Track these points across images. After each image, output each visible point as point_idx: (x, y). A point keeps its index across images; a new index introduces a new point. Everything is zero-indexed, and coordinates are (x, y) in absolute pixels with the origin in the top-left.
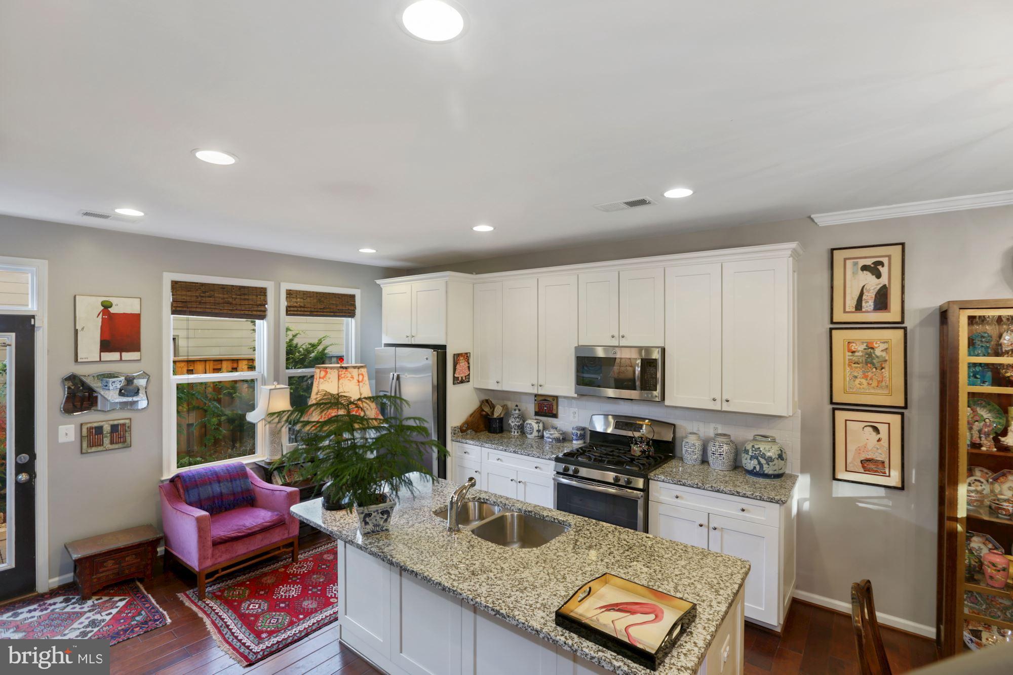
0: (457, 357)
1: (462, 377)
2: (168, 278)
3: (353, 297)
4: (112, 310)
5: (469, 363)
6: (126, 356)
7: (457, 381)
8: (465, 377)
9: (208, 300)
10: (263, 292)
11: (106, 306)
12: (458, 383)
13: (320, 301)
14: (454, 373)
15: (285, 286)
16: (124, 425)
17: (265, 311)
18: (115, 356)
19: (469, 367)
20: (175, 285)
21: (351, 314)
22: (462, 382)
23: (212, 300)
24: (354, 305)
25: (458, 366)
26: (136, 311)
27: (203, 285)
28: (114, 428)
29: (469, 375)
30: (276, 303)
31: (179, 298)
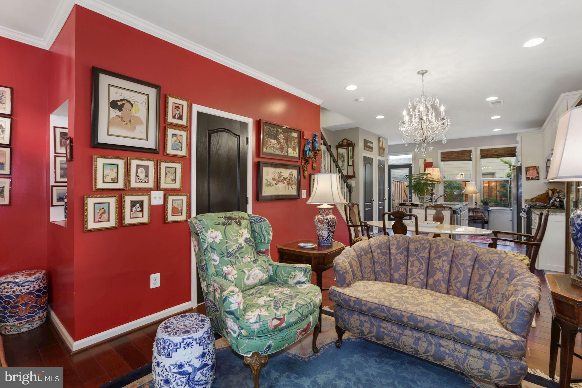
0: (528, 169)
1: (532, 177)
2: (440, 152)
3: (515, 148)
4: (426, 162)
5: (537, 171)
7: (528, 179)
8: (535, 177)
9: (451, 156)
10: (470, 151)
11: (425, 160)
12: (529, 180)
14: (526, 175)
15: (479, 148)
17: (471, 157)
19: (538, 173)
20: (442, 153)
21: (515, 155)
22: (532, 179)
23: (452, 156)
24: (515, 151)
25: (528, 172)
26: (431, 161)
27: (449, 152)
29: (538, 176)
30: (476, 154)
31: (443, 157)
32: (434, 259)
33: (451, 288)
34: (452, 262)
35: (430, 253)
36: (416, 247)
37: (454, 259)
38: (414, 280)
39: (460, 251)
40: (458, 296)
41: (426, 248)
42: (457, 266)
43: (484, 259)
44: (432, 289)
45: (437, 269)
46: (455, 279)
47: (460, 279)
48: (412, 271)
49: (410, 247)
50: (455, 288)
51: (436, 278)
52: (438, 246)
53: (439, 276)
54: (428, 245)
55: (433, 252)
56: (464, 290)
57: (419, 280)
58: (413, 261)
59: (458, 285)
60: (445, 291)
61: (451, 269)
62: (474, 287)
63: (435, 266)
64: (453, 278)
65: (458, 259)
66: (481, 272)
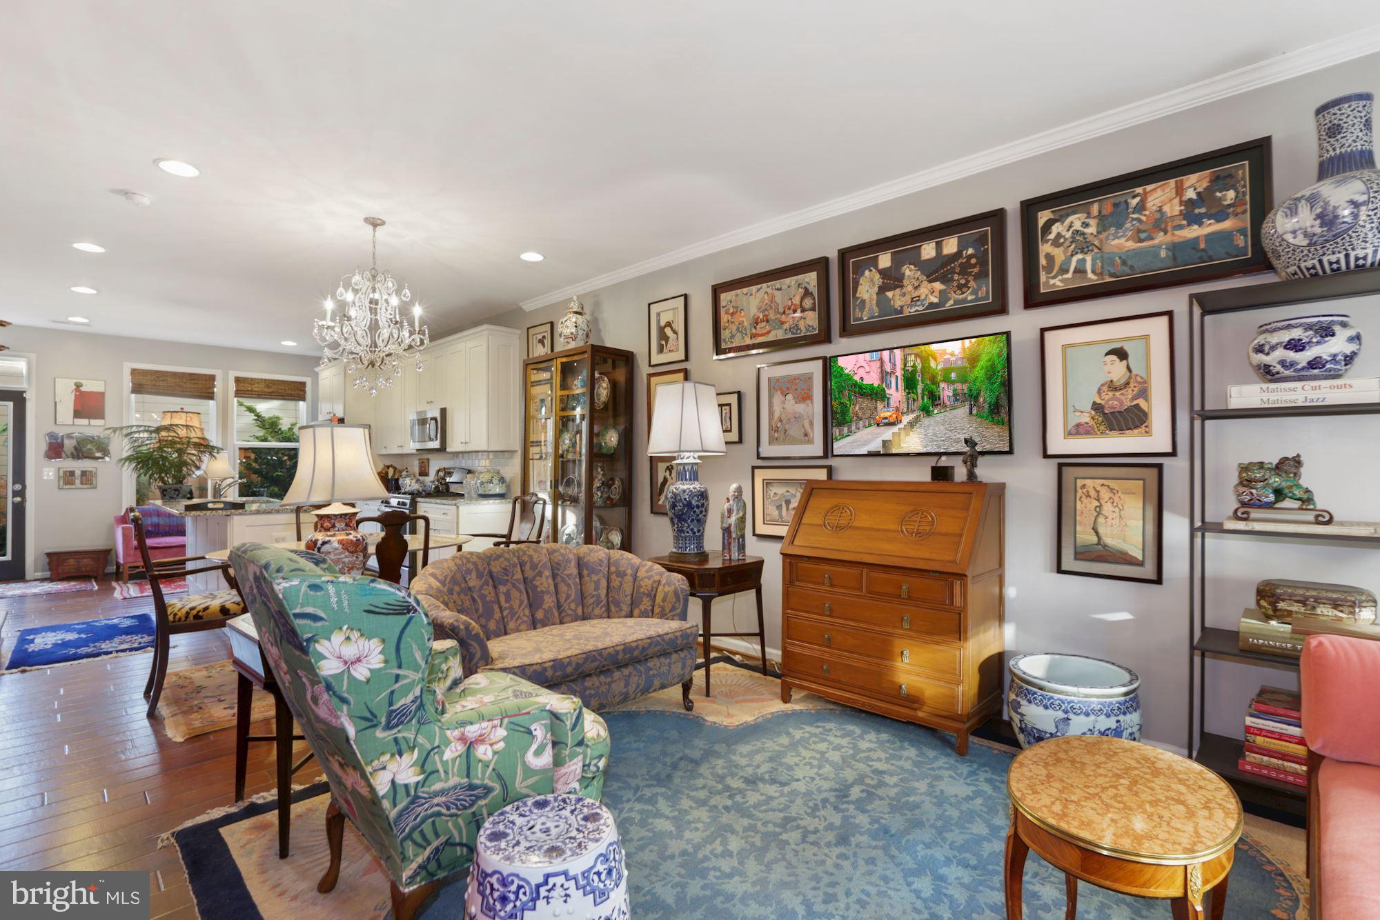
2: (128, 367)
3: (304, 384)
4: (84, 389)
6: (93, 422)
9: (161, 383)
10: (212, 378)
11: (79, 386)
13: (268, 386)
15: (233, 374)
16: (91, 472)
17: (213, 393)
18: (85, 421)
20: (134, 372)
21: (303, 399)
23: (164, 383)
24: (304, 391)
26: (101, 389)
27: (157, 372)
28: (84, 473)
31: (138, 382)
32: (534, 579)
33: (563, 614)
34: (554, 576)
35: (522, 571)
36: (503, 566)
37: (556, 572)
38: (519, 621)
39: (561, 558)
40: (576, 620)
41: (514, 566)
42: (563, 580)
43: (592, 560)
44: (544, 626)
45: (542, 592)
46: (567, 599)
47: (572, 597)
48: (511, 608)
49: (494, 570)
50: (570, 612)
51: (546, 606)
52: (531, 557)
53: (549, 601)
54: (515, 559)
55: (527, 567)
56: (580, 611)
57: (525, 619)
58: (508, 591)
59: (573, 606)
60: (558, 621)
61: (556, 586)
62: (592, 600)
63: (539, 589)
64: (562, 600)
65: (562, 569)
66: (595, 578)
